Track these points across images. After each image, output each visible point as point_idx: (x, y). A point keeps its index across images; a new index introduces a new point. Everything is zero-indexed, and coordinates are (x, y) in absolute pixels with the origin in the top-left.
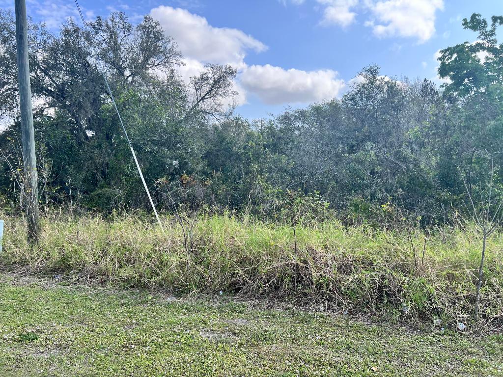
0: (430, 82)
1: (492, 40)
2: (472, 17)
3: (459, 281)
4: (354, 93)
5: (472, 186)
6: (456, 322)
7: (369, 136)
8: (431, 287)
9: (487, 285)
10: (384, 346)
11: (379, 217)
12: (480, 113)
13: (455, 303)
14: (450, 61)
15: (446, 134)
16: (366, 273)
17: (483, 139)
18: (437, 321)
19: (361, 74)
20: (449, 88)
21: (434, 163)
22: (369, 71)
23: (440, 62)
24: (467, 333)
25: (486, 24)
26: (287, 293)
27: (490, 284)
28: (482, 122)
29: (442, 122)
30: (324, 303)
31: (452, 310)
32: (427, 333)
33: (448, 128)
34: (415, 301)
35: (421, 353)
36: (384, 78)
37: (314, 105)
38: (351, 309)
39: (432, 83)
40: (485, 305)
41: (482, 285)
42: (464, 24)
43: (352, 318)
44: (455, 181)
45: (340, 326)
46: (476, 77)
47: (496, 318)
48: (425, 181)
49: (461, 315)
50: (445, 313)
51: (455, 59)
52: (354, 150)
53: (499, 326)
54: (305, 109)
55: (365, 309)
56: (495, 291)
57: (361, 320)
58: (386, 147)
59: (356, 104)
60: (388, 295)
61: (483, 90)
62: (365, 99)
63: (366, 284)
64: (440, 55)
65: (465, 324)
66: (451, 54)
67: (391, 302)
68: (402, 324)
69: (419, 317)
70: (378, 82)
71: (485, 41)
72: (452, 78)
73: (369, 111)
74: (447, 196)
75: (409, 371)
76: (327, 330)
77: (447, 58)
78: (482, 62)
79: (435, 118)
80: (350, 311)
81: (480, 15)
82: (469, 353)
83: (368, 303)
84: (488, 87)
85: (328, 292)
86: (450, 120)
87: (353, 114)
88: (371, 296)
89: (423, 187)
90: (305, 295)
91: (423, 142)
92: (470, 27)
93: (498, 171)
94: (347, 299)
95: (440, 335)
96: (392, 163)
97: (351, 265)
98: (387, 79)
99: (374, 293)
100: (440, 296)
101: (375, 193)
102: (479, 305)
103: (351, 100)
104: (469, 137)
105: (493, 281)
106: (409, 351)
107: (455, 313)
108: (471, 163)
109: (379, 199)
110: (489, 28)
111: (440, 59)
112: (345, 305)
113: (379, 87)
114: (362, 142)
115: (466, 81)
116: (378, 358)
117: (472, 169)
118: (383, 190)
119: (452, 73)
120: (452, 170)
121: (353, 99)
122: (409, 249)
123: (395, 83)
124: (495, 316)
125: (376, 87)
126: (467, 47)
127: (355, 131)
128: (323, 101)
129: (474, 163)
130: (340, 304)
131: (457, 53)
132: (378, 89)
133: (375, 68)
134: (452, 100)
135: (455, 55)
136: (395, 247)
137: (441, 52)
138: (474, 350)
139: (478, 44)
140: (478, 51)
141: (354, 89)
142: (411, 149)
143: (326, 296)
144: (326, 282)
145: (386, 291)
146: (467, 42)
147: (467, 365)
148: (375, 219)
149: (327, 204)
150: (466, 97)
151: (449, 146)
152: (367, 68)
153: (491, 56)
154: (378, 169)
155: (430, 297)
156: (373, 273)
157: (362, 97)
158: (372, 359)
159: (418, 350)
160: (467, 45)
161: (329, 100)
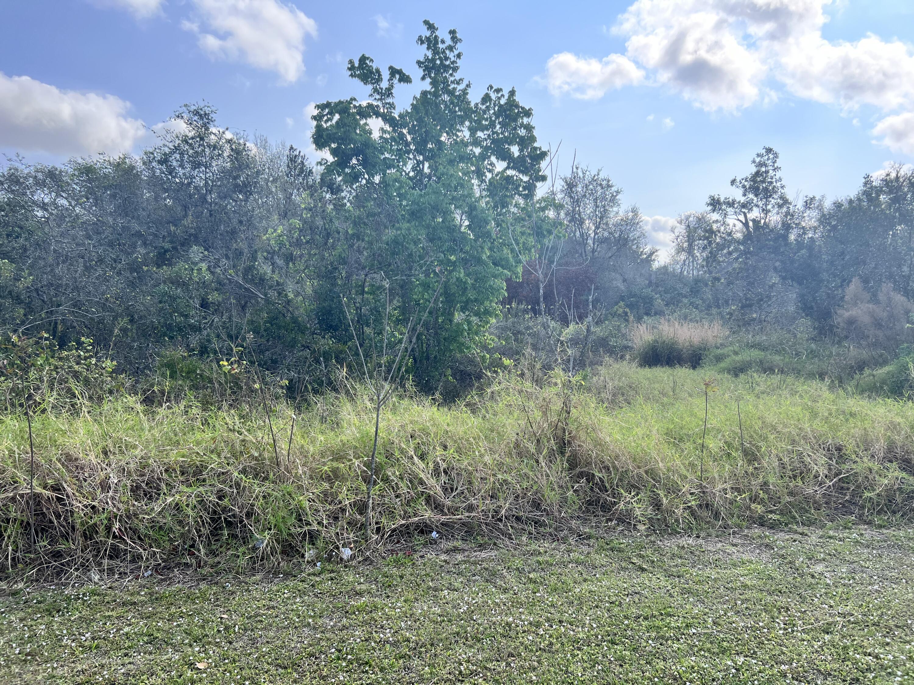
0: (300, 152)
1: (389, 104)
2: (360, 60)
3: (343, 479)
4: (167, 150)
5: (365, 328)
6: (338, 548)
7: (196, 236)
8: (301, 498)
9: (382, 480)
10: (221, 618)
11: (217, 385)
12: (374, 215)
13: (338, 518)
14: (329, 124)
15: (326, 244)
16: (189, 490)
17: (378, 256)
18: (309, 554)
19: (180, 116)
20: (330, 169)
21: (309, 291)
22: (196, 113)
23: (315, 123)
24: (354, 563)
25: (380, 75)
26: (13, 559)
27: (386, 480)
28: (377, 230)
29: (319, 222)
30: (100, 564)
31: (333, 530)
32: (295, 576)
33: (328, 235)
34: (275, 527)
35: (284, 614)
36: (224, 133)
37: (80, 161)
38: (160, 564)
39: (301, 154)
40: (380, 512)
41: (375, 481)
42: (349, 69)
43: (160, 582)
44: (340, 321)
45: (135, 603)
46: (366, 156)
47: (394, 530)
48: (295, 320)
49: (345, 535)
50: (321, 538)
51: (337, 123)
52: (168, 260)
53: (398, 542)
54: (60, 166)
55: (188, 559)
56: (393, 488)
57: (179, 582)
58: (227, 257)
59: (171, 171)
60: (229, 524)
61: (377, 179)
62: (188, 166)
63: (190, 512)
64: (316, 112)
65: (351, 549)
66: (331, 113)
67: (234, 536)
68: (253, 571)
69: (283, 552)
70: (213, 137)
71: (379, 103)
72: (334, 152)
73: (196, 188)
74: (328, 344)
75: (264, 649)
76: (105, 617)
77: (325, 118)
78: (376, 135)
79: (309, 215)
80: (156, 568)
81: (372, 61)
82: (357, 594)
83: (192, 546)
84: (384, 175)
85: (110, 541)
86: (331, 220)
87: (166, 190)
88: (198, 531)
89: (292, 330)
90: (57, 555)
91: (292, 254)
92: (359, 76)
93: (399, 307)
94: (151, 547)
95: (314, 574)
96: (240, 286)
97: (159, 479)
98: (229, 135)
99: (203, 524)
100: (316, 510)
101: (209, 341)
102: (371, 514)
103: (160, 162)
104: (360, 251)
105: (390, 474)
106: (264, 614)
107: (337, 533)
108: (363, 292)
109: (215, 352)
110: (384, 84)
111: (314, 118)
112: (147, 559)
113: (215, 147)
114: (183, 245)
115: (354, 161)
116: (209, 643)
117: (365, 302)
118: (224, 337)
119: (333, 146)
120: (335, 303)
121: (164, 161)
122: (266, 437)
123: (245, 145)
124: (393, 526)
125: (209, 146)
126: (355, 107)
127: (169, 222)
128: (101, 156)
129: (367, 293)
130: (136, 558)
131: (340, 114)
132: (214, 150)
133: (207, 110)
134: (335, 190)
135: (337, 117)
136: (241, 437)
137: (318, 107)
138: (363, 587)
139: (370, 106)
140: (370, 117)
141: (167, 144)
142: (273, 264)
143: (106, 550)
144: (105, 522)
145: (225, 519)
146: (355, 100)
147: (354, 613)
148: (209, 390)
149: (109, 364)
150: (354, 186)
151: (332, 263)
152: (193, 108)
153: (387, 128)
154: (214, 297)
155: (300, 515)
156: (201, 489)
157: (182, 160)
158: (197, 649)
159: (279, 609)
160: (354, 103)
161: (115, 157)
